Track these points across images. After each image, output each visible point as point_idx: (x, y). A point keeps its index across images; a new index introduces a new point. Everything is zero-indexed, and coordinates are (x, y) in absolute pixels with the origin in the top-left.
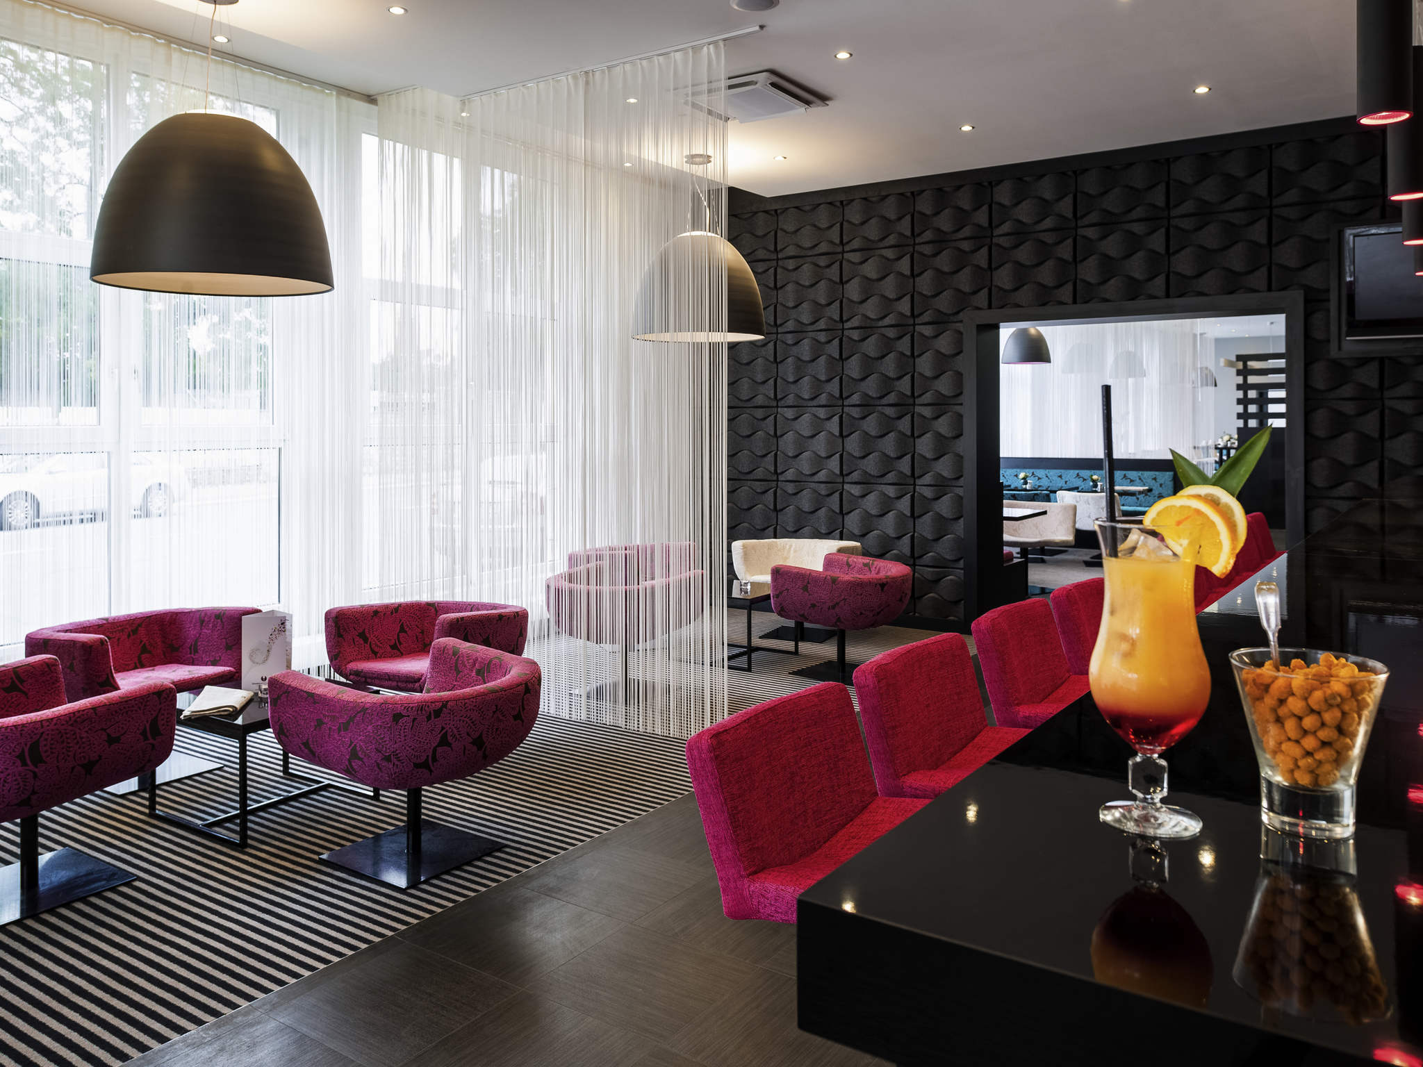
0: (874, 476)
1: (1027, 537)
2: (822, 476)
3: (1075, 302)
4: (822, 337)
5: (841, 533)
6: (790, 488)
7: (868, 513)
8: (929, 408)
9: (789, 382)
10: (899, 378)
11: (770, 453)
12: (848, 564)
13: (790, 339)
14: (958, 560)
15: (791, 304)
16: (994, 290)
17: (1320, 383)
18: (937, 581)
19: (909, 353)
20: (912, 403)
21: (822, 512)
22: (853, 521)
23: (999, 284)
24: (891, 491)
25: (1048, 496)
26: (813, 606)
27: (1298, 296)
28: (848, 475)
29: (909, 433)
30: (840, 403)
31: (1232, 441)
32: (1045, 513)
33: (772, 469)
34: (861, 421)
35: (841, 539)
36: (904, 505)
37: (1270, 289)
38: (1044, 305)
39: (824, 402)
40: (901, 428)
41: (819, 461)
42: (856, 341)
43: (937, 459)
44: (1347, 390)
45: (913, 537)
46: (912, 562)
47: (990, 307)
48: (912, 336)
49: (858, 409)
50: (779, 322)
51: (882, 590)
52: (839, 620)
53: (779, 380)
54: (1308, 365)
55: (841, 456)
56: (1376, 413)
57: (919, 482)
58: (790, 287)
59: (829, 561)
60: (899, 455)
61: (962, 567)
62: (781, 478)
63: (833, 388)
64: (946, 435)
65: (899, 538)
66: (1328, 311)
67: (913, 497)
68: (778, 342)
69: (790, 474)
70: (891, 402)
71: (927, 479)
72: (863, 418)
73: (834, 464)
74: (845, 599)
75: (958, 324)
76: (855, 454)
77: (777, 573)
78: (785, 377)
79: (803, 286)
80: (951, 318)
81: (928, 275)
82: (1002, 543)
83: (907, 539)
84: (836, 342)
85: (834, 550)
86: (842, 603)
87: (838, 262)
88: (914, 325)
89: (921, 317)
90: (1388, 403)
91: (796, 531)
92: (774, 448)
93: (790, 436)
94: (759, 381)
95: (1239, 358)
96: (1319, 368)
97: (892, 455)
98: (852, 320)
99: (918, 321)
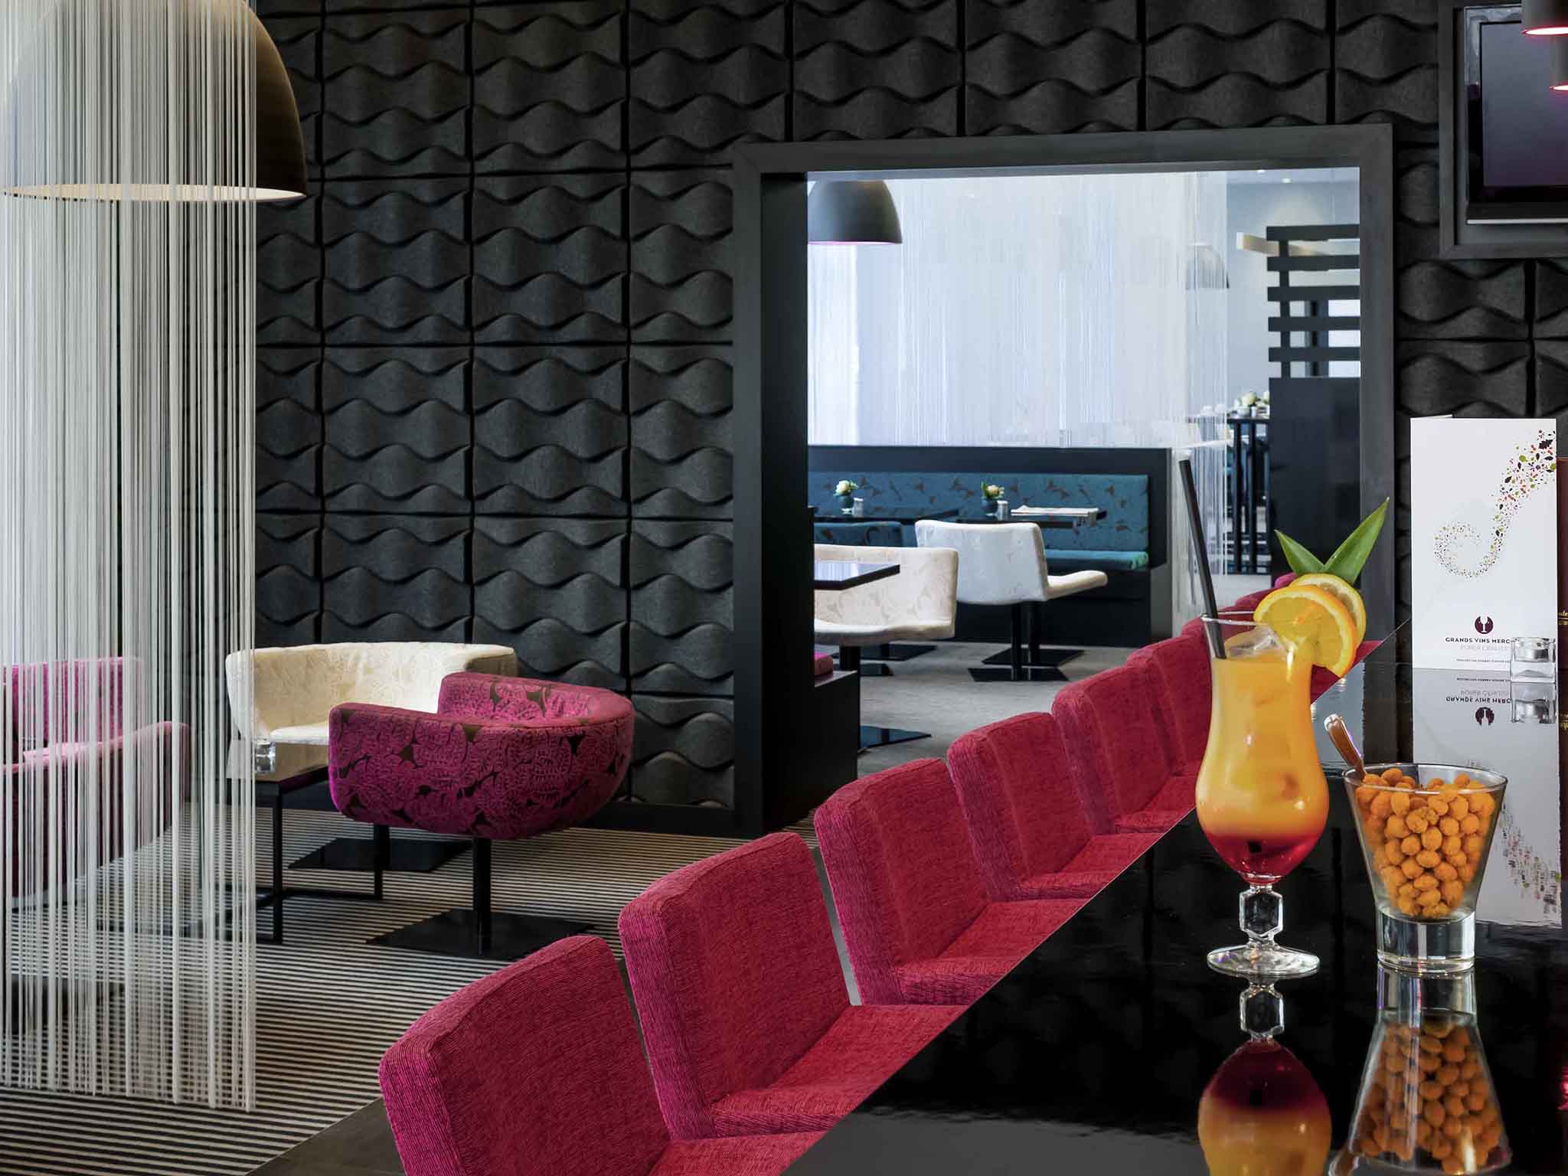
0: (540, 500)
1: (859, 623)
2: (425, 500)
3: (961, 132)
4: (426, 192)
5: (469, 626)
6: (353, 529)
7: (528, 580)
8: (660, 350)
9: (348, 290)
10: (596, 285)
11: (305, 449)
12: (495, 697)
13: (351, 194)
14: (720, 679)
15: (354, 116)
16: (797, 101)
17: (1421, 309)
18: (677, 725)
19: (616, 231)
20: (625, 339)
21: (426, 582)
22: (494, 599)
23: (806, 89)
24: (578, 532)
25: (897, 531)
26: (425, 791)
27: (1381, 134)
28: (484, 496)
29: (617, 405)
30: (466, 337)
31: (1260, 404)
32: (895, 570)
33: (311, 486)
34: (513, 379)
35: (468, 639)
36: (607, 562)
37: (1331, 120)
38: (899, 135)
39: (429, 337)
40: (600, 394)
41: (419, 467)
42: (500, 202)
43: (679, 460)
44: (1470, 323)
45: (625, 633)
46: (623, 687)
47: (789, 137)
48: (625, 196)
49: (505, 352)
50: (327, 155)
51: (574, 751)
52: (481, 819)
53: (327, 287)
54: (1400, 271)
55: (469, 455)
56: (1520, 366)
57: (639, 511)
58: (352, 78)
59: (452, 691)
60: (596, 452)
61: (731, 692)
62: (331, 505)
63: (451, 303)
64: (698, 410)
65: (596, 634)
66: (1436, 166)
67: (625, 545)
68: (325, 201)
69: (352, 498)
70: (577, 338)
71: (657, 505)
72: (517, 372)
73: (452, 473)
74: (494, 774)
75: (721, 172)
76: (499, 453)
77: (345, 721)
78: (341, 280)
79: (381, 76)
80: (708, 156)
81: (658, 63)
82: (809, 636)
83: (612, 636)
84: (457, 203)
85: (459, 667)
86: (487, 783)
87: (461, 28)
88: (629, 170)
89: (643, 154)
90: (1541, 348)
91: (366, 625)
92: (315, 437)
93: (352, 412)
94: (282, 287)
95: (1273, 233)
96: (1420, 276)
97: (582, 453)
98: (493, 156)
99: (637, 161)
